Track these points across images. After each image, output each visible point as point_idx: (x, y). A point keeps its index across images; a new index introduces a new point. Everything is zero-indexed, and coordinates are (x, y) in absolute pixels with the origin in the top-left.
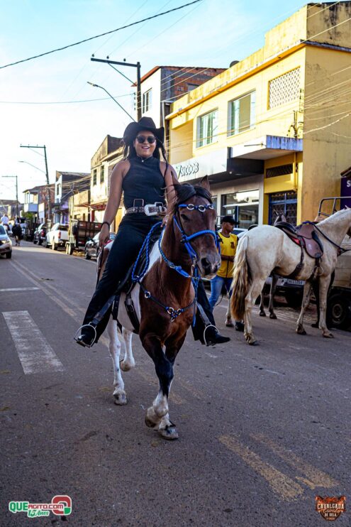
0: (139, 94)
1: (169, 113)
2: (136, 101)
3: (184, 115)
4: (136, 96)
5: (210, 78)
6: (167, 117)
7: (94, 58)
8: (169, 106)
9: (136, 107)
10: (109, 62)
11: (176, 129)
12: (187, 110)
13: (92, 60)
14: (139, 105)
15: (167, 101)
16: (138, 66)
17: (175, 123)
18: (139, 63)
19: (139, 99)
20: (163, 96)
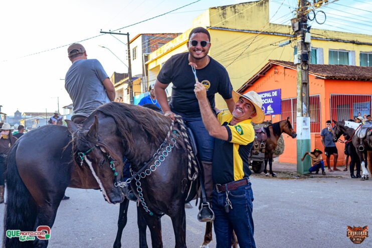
0: (129, 51)
1: (147, 61)
2: (127, 55)
3: (155, 62)
4: (127, 52)
5: (172, 39)
6: (146, 63)
7: (102, 31)
8: (147, 57)
9: (128, 58)
10: (110, 33)
11: (151, 70)
12: (156, 60)
13: (101, 32)
14: (129, 57)
15: (146, 54)
16: (128, 34)
17: (151, 66)
18: (128, 33)
19: (129, 54)
20: (144, 51)
